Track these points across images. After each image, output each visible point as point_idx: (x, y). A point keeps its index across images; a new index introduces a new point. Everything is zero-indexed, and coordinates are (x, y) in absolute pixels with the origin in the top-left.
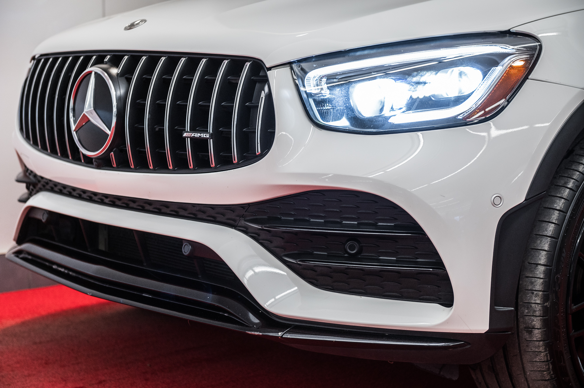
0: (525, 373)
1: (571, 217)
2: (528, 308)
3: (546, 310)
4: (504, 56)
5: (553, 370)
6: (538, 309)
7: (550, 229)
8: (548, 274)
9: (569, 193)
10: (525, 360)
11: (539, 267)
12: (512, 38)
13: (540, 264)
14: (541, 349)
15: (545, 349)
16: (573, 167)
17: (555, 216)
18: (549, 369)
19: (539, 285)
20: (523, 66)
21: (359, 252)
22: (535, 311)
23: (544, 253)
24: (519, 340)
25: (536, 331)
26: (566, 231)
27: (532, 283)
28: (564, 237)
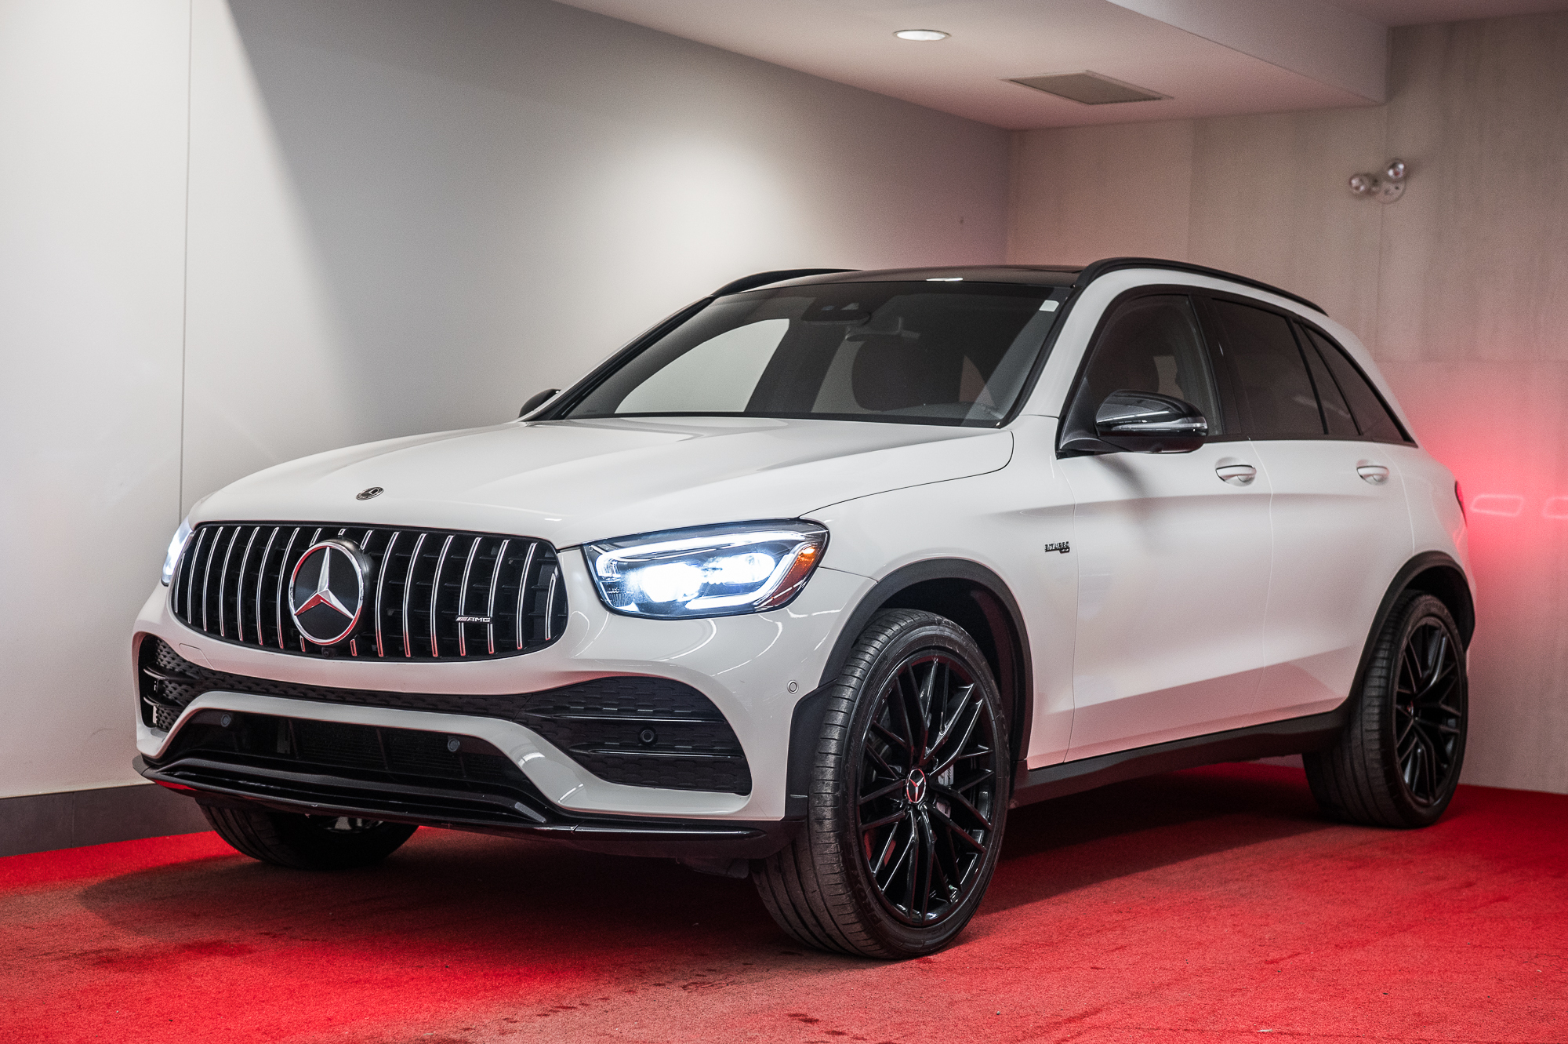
0: (814, 868)
1: (859, 706)
2: (818, 799)
3: (836, 800)
4: (795, 543)
5: (843, 862)
6: (829, 799)
7: (840, 718)
8: (838, 762)
9: (856, 682)
10: (815, 853)
11: (830, 756)
12: (800, 525)
13: (831, 754)
14: (832, 840)
15: (836, 840)
16: (860, 657)
17: (844, 705)
18: (839, 860)
19: (829, 774)
20: (813, 554)
21: (654, 741)
22: (826, 801)
23: (835, 741)
24: (809, 833)
25: (827, 822)
26: (855, 720)
27: (823, 773)
28: (853, 726)
